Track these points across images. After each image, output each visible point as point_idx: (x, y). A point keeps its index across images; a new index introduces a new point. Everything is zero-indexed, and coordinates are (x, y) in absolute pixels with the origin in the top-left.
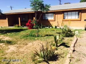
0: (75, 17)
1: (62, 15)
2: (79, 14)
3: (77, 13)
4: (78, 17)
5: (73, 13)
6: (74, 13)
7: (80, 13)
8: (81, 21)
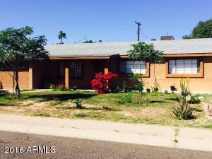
0: (191, 70)
1: (164, 66)
2: (198, 65)
3: (195, 61)
4: (198, 71)
5: (187, 61)
6: (189, 61)
7: (201, 63)
8: (203, 78)
